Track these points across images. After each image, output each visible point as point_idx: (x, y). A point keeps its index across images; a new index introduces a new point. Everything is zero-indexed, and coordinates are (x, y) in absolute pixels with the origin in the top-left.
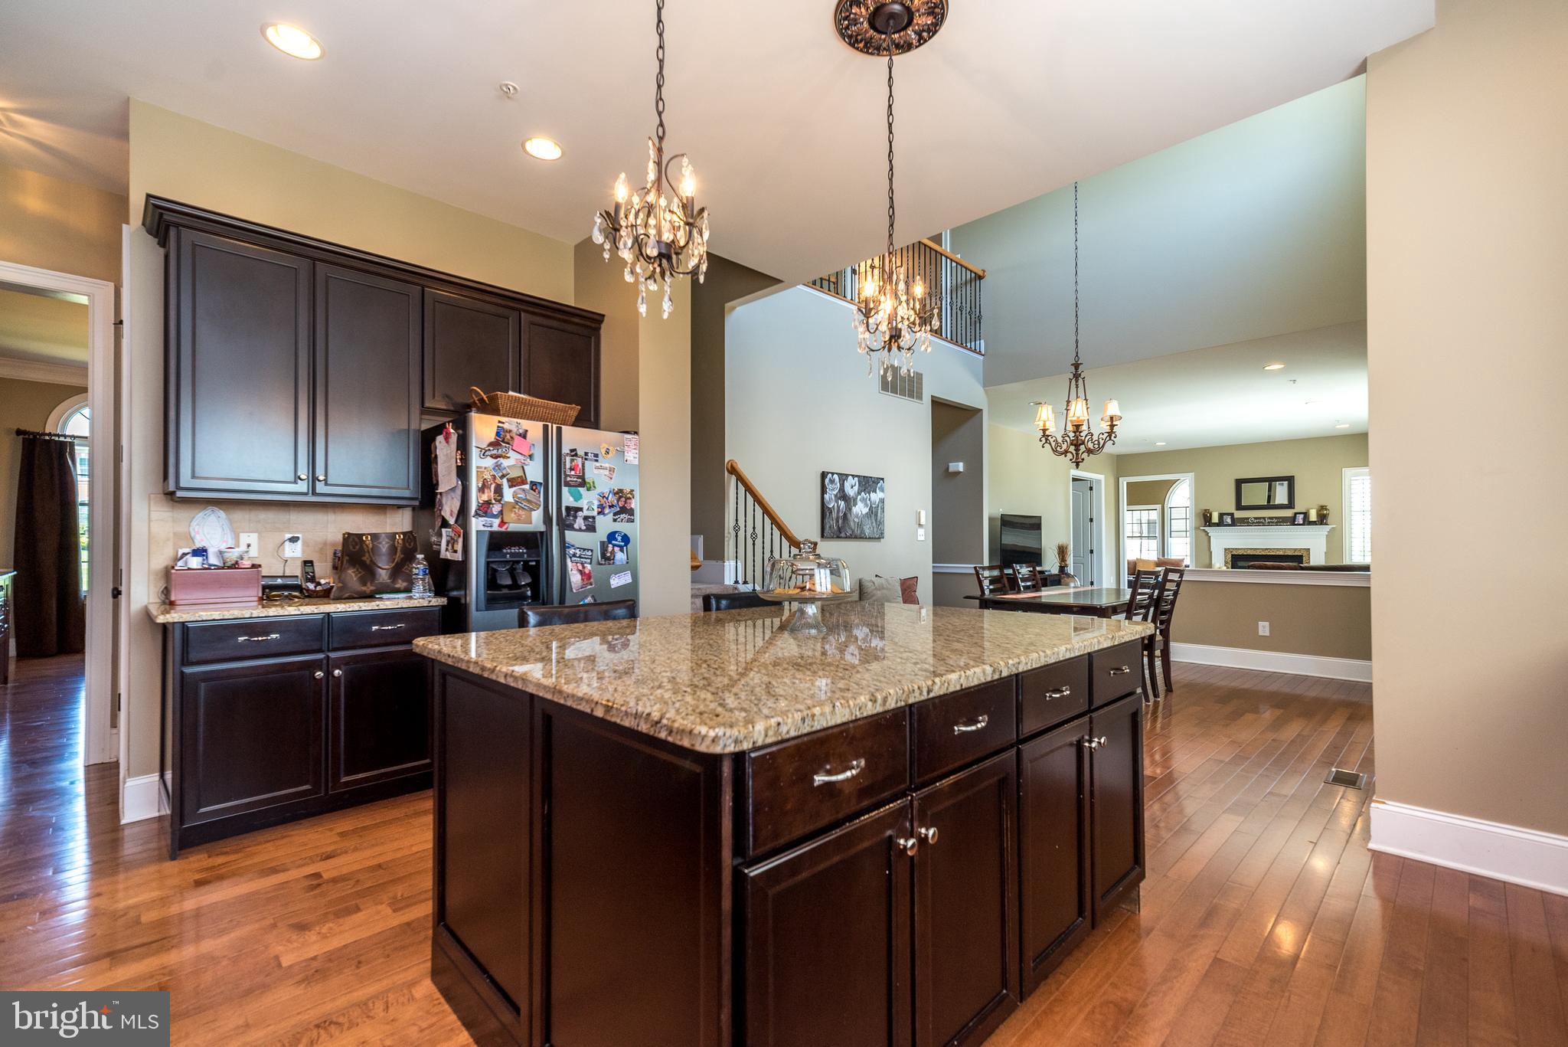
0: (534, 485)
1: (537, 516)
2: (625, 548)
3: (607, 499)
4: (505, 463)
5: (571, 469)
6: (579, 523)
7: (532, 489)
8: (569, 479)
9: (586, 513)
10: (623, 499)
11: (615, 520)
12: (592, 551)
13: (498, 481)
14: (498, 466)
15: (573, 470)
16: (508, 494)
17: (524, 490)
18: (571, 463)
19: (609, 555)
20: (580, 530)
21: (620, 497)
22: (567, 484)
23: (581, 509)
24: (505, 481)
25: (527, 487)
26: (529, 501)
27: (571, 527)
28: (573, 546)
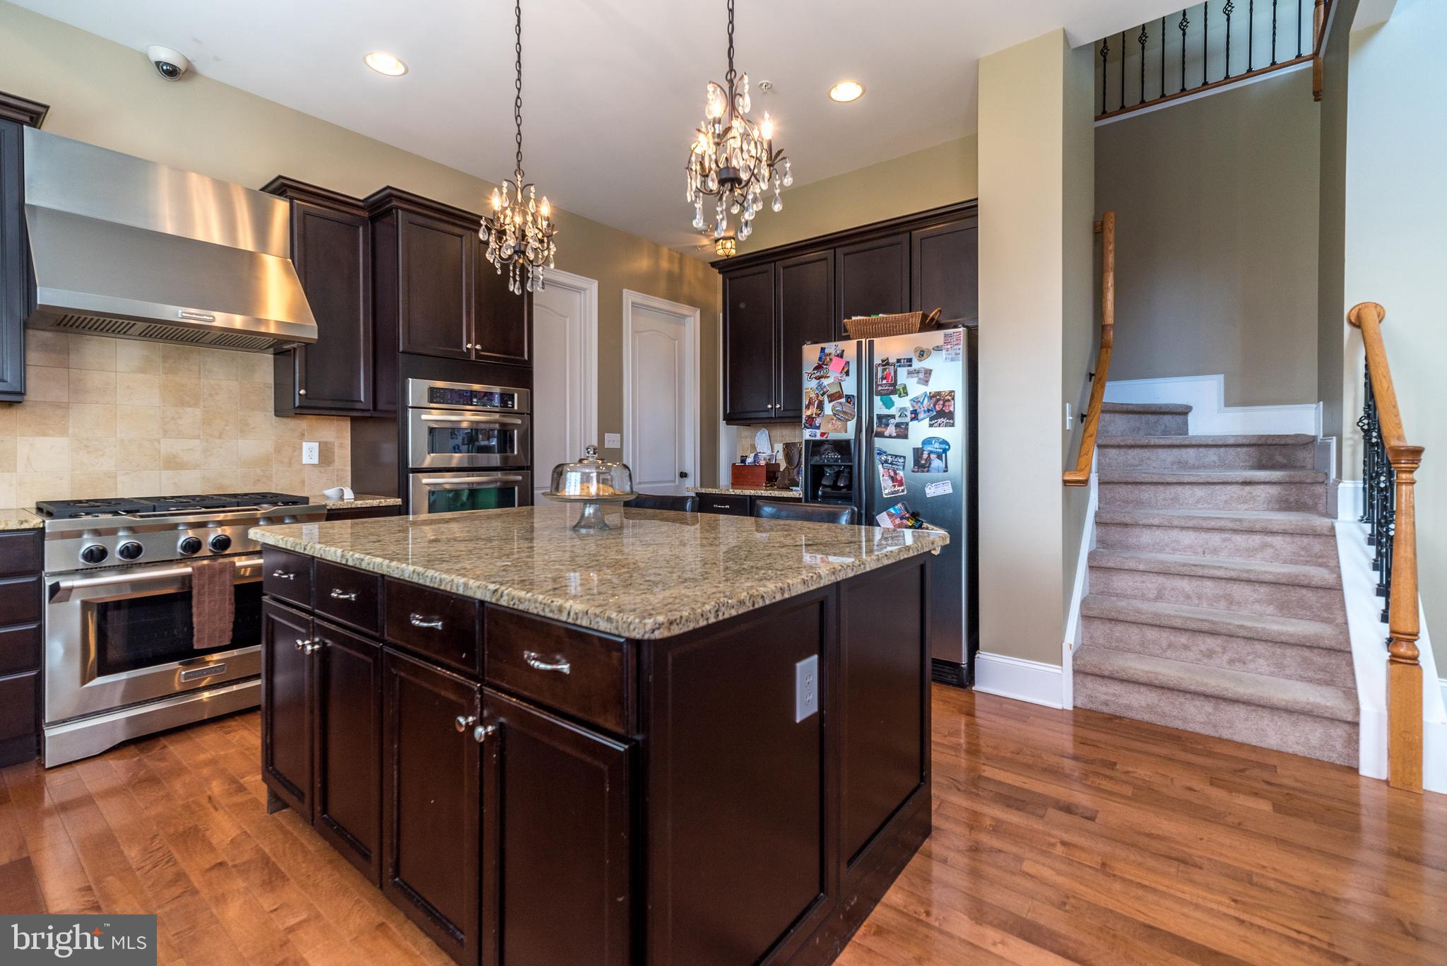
0: (849, 398)
1: (852, 425)
2: (944, 455)
3: (922, 403)
4: (825, 382)
5: (883, 378)
6: (891, 430)
7: (847, 402)
8: (880, 388)
9: (898, 420)
10: (941, 402)
11: (931, 426)
12: (904, 457)
13: (820, 398)
14: (820, 385)
15: (885, 379)
16: (828, 408)
17: (841, 403)
18: (883, 372)
19: (923, 462)
20: (890, 437)
21: (939, 400)
22: (879, 394)
23: (893, 417)
24: (826, 397)
25: (843, 400)
26: (845, 413)
27: (880, 435)
28: (885, 452)
